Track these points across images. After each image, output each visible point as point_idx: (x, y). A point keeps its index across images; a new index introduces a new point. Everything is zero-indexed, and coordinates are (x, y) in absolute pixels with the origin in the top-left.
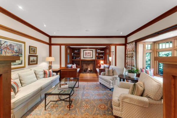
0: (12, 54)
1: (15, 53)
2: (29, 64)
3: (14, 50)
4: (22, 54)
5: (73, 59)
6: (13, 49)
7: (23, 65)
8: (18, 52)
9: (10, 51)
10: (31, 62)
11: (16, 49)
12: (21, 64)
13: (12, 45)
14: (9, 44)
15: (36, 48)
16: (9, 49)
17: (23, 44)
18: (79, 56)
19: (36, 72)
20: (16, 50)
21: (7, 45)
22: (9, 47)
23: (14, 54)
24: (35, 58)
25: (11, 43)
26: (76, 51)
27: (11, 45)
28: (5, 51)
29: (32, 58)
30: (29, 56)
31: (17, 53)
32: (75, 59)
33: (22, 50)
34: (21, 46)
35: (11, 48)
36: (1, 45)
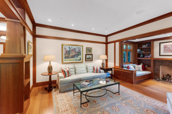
2: (86, 60)
4: (81, 54)
5: (139, 56)
6: (76, 51)
7: (81, 61)
8: (79, 53)
9: (74, 52)
10: (87, 59)
11: (77, 50)
12: (80, 60)
14: (73, 48)
15: (92, 48)
17: (81, 47)
18: (150, 54)
19: (88, 67)
23: (76, 54)
24: (91, 56)
26: (144, 46)
27: (74, 49)
29: (88, 56)
30: (86, 55)
32: (143, 57)
33: (81, 51)
34: (80, 48)
35: (74, 50)
36: (70, 49)
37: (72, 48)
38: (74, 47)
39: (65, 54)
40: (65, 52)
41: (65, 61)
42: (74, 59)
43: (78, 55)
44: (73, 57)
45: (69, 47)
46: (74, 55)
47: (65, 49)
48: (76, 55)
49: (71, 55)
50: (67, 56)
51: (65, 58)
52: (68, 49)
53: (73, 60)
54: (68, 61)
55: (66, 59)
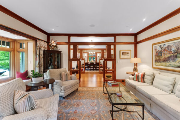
0: (170, 55)
1: (173, 53)
3: (172, 51)
6: (171, 49)
8: (177, 52)
9: (168, 53)
13: (170, 46)
14: (166, 46)
16: (167, 51)
20: (173, 50)
21: (165, 47)
22: (167, 49)
23: (172, 55)
25: (169, 44)
27: (168, 46)
28: (164, 53)
31: (175, 53)
35: (168, 49)
36: (161, 48)
37: (164, 47)
38: (167, 44)
39: (155, 56)
40: (156, 53)
41: (155, 65)
42: (168, 64)
43: (176, 57)
44: (165, 60)
45: (161, 46)
46: (168, 57)
47: (155, 49)
48: (171, 57)
49: (163, 57)
50: (157, 58)
51: (156, 61)
52: (159, 49)
53: (166, 66)
54: (158, 65)
55: (157, 64)
